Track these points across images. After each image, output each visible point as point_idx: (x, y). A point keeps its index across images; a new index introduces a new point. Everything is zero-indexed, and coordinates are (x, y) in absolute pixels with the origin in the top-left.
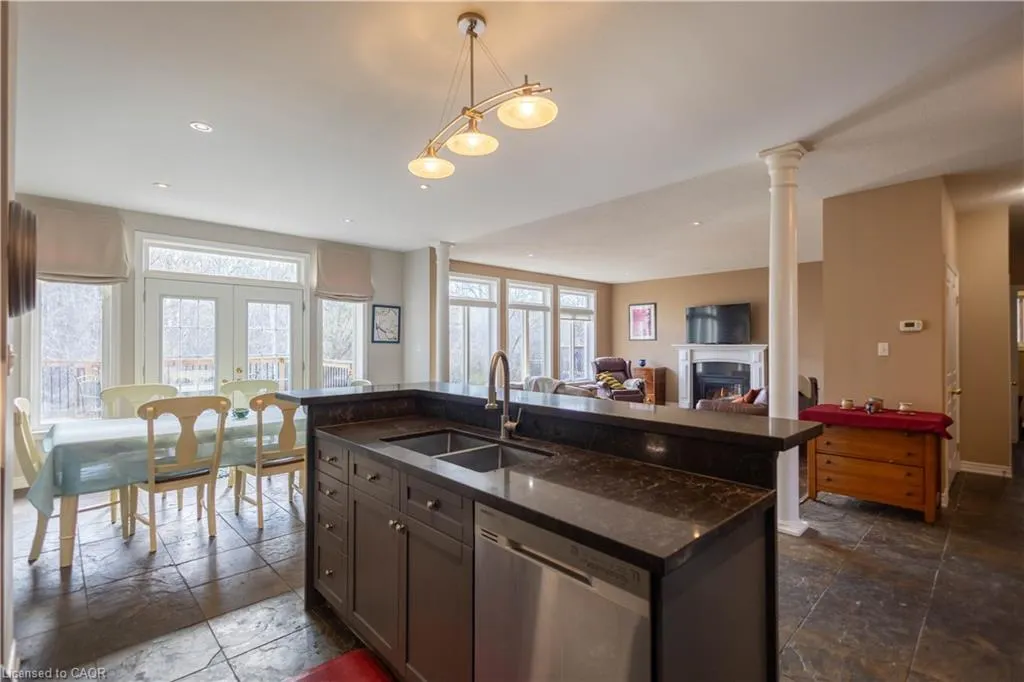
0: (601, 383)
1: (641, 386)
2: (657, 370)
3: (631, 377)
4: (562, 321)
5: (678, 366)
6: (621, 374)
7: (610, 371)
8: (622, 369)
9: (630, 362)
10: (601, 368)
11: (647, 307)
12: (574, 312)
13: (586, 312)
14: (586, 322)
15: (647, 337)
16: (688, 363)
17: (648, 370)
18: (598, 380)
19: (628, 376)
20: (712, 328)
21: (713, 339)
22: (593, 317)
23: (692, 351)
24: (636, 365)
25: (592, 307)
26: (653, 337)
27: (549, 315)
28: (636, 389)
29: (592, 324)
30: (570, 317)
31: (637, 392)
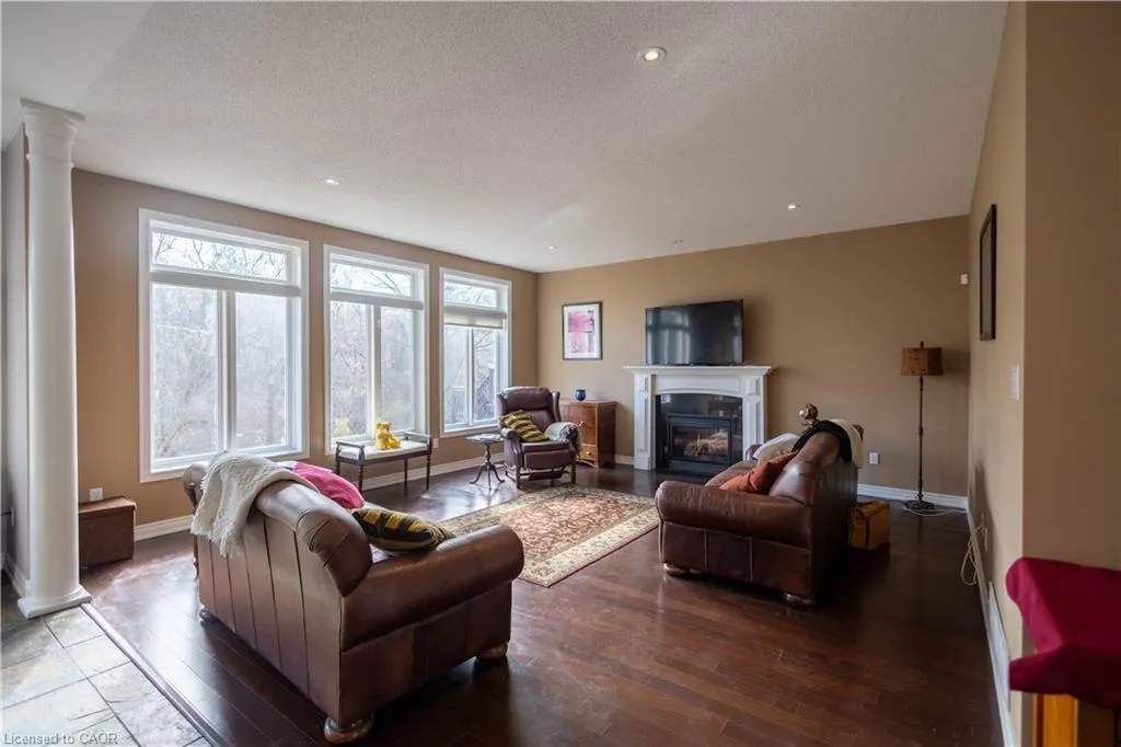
0: (505, 431)
1: (573, 435)
2: (601, 407)
3: (560, 421)
4: (445, 326)
5: (632, 399)
6: (543, 415)
7: (525, 410)
8: (544, 405)
9: (558, 395)
10: (509, 405)
11: (586, 308)
12: (472, 314)
13: (495, 315)
14: (495, 330)
15: (586, 355)
16: (648, 395)
17: (589, 407)
18: (504, 426)
19: (554, 417)
20: (684, 344)
21: (684, 358)
22: (505, 322)
23: (654, 377)
24: (567, 399)
25: (505, 308)
26: (596, 354)
27: (422, 315)
28: (564, 440)
29: (505, 334)
30: (464, 321)
31: (564, 446)
